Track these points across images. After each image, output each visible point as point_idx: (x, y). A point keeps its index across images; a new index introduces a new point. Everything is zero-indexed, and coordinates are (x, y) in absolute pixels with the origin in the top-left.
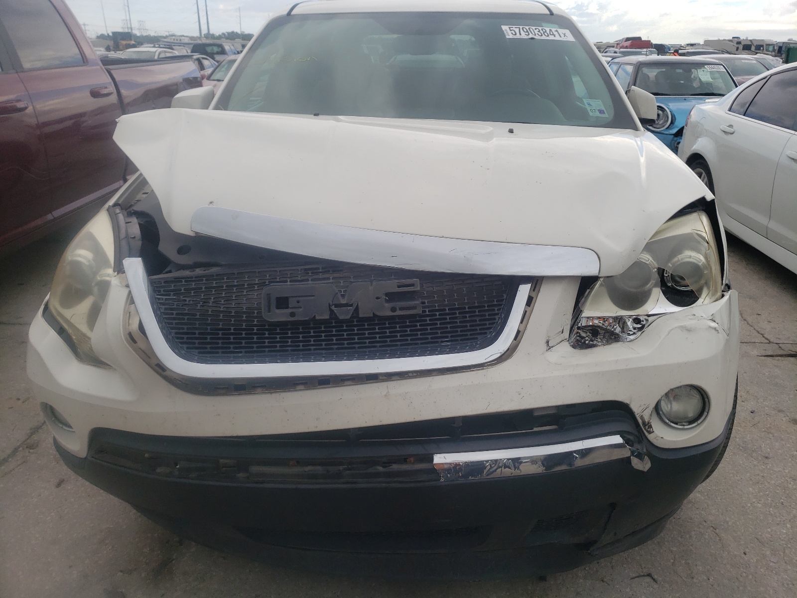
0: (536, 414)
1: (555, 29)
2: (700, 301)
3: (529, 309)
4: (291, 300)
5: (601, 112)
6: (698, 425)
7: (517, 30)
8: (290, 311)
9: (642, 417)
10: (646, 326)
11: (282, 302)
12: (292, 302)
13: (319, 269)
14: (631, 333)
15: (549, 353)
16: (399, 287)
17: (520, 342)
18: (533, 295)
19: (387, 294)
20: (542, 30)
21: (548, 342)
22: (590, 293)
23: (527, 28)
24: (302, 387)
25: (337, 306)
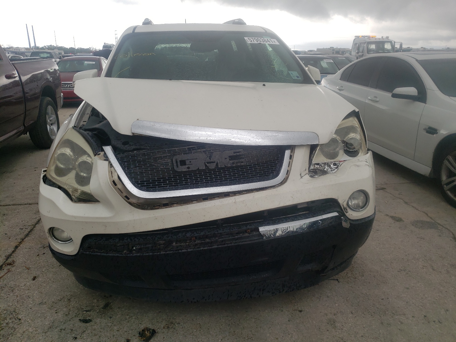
0: (299, 207)
1: (269, 39)
2: (360, 154)
3: (291, 161)
4: (187, 161)
5: (297, 77)
6: (365, 208)
7: (252, 39)
8: (187, 166)
9: (343, 205)
10: (339, 166)
11: (183, 163)
12: (187, 162)
13: (195, 147)
14: (333, 170)
15: (302, 179)
16: (234, 153)
17: (289, 175)
18: (292, 154)
19: (230, 157)
20: (263, 39)
21: (301, 174)
22: (315, 152)
23: (256, 38)
24: (195, 202)
25: (208, 163)
